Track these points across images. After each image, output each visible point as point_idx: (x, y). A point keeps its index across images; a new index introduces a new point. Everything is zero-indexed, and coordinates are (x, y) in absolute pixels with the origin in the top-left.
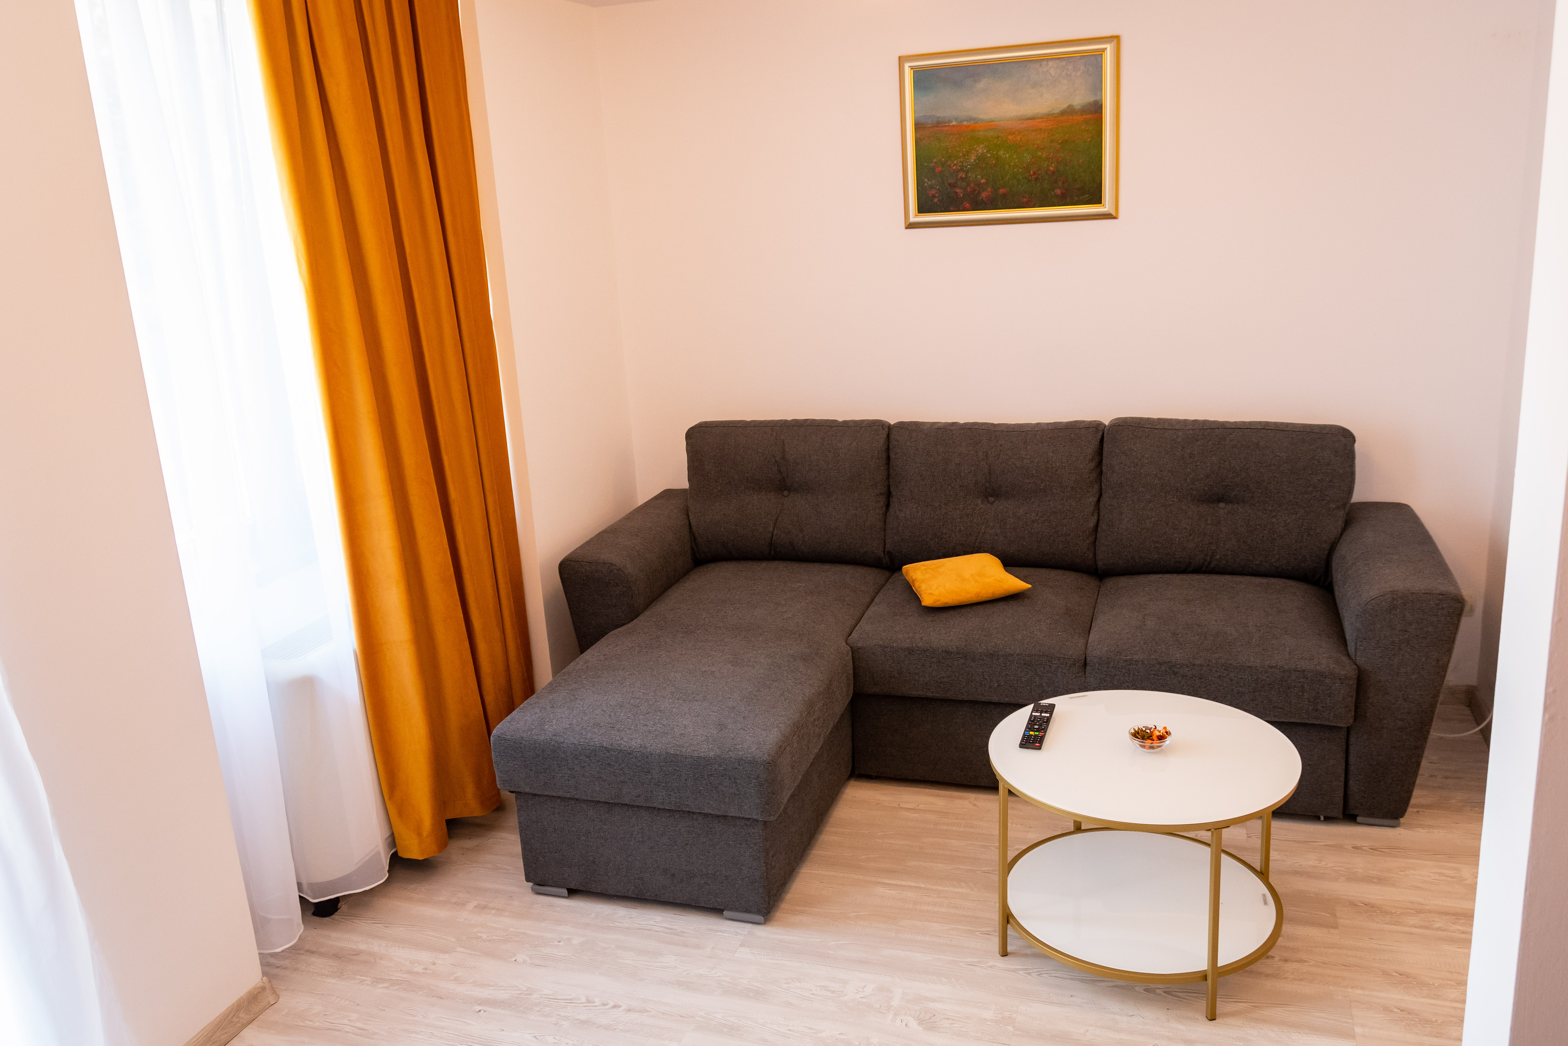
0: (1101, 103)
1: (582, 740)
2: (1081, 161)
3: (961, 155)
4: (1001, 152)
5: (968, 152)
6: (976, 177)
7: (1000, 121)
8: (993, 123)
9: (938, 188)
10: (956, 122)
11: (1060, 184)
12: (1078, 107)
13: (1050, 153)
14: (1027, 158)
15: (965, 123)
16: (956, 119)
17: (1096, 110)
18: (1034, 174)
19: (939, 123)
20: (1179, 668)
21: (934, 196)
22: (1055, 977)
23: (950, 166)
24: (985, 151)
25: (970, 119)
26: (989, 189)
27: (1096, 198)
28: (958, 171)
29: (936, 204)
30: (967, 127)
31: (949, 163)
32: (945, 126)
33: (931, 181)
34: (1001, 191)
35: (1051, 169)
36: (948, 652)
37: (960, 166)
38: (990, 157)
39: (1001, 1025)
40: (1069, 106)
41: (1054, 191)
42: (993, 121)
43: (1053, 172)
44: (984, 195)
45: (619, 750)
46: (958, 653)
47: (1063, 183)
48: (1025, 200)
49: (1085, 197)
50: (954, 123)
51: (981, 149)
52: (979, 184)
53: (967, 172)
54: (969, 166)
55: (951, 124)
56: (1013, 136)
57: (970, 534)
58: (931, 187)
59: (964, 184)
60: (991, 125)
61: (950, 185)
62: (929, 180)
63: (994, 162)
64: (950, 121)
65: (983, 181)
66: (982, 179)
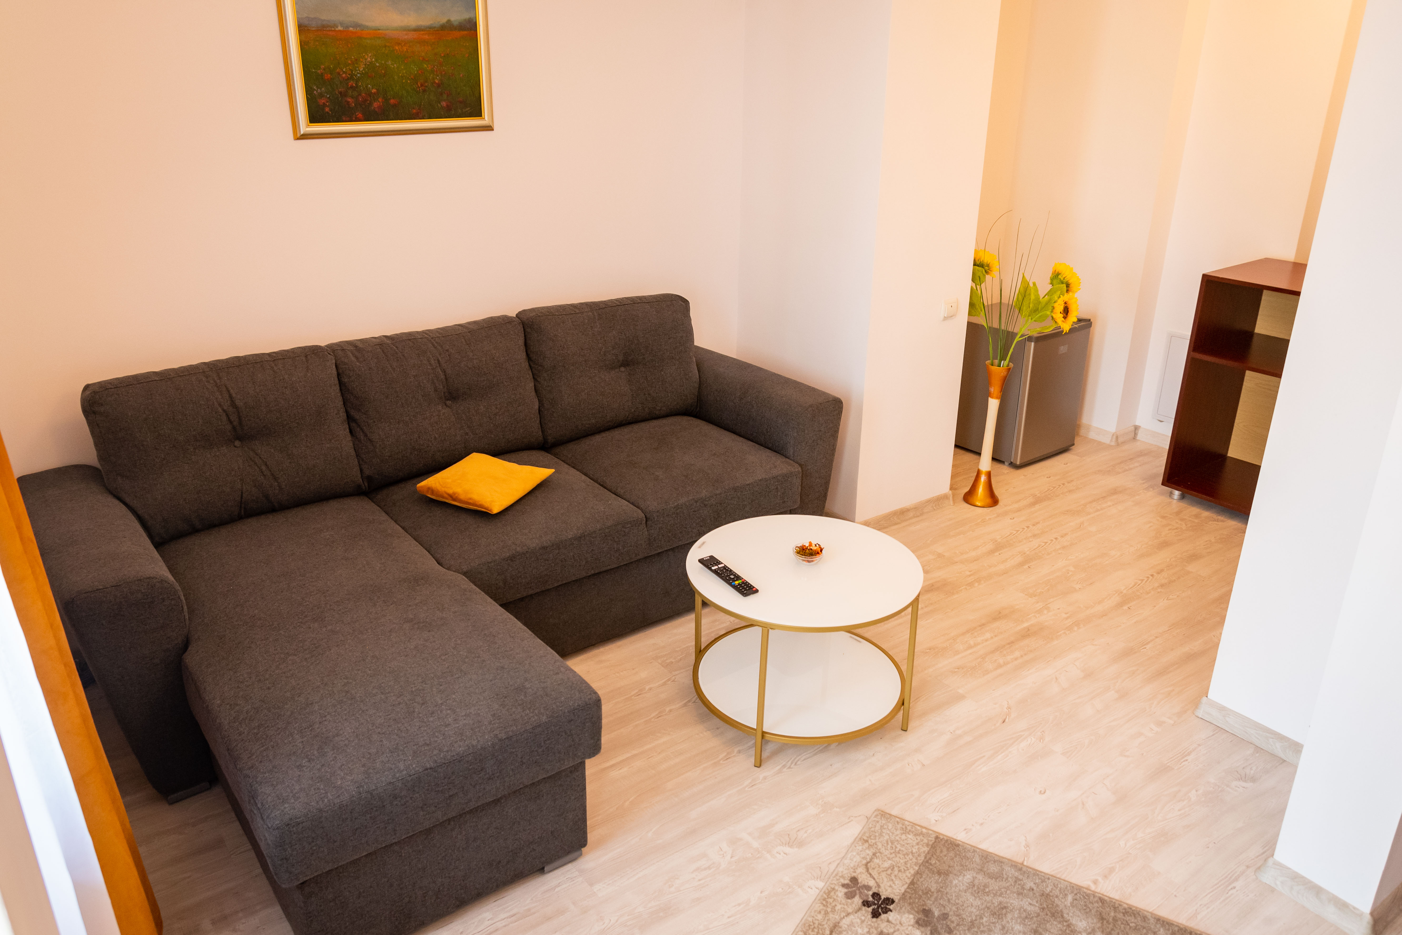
0: (474, 21)
1: (398, 775)
2: (461, 75)
3: (349, 62)
4: (390, 63)
5: (356, 60)
6: (367, 87)
7: (385, 30)
8: (379, 31)
9: (328, 96)
10: (341, 27)
11: (445, 96)
12: (455, 24)
13: (434, 67)
14: (415, 69)
15: (351, 29)
16: (342, 24)
17: (470, 28)
18: (422, 85)
19: (323, 26)
20: (708, 501)
21: (324, 104)
22: (805, 759)
23: (339, 73)
24: (373, 60)
25: (356, 25)
26: (380, 100)
27: (477, 112)
28: (348, 79)
29: (328, 113)
30: (352, 32)
31: (338, 70)
32: (331, 30)
33: (321, 89)
34: (392, 101)
35: (437, 81)
36: (544, 548)
37: (349, 74)
38: (379, 67)
39: (829, 811)
40: (449, 21)
41: (440, 103)
42: (379, 30)
43: (439, 85)
44: (375, 105)
45: (447, 763)
46: (553, 545)
47: (448, 96)
48: (414, 111)
49: (467, 109)
50: (340, 28)
51: (369, 58)
52: (370, 94)
53: (357, 81)
54: (358, 75)
55: (337, 29)
56: (400, 47)
57: (445, 439)
58: (321, 95)
59: (355, 94)
60: (377, 33)
61: (341, 93)
62: (318, 87)
63: (383, 72)
64: (336, 26)
65: (374, 91)
66: (372, 88)
